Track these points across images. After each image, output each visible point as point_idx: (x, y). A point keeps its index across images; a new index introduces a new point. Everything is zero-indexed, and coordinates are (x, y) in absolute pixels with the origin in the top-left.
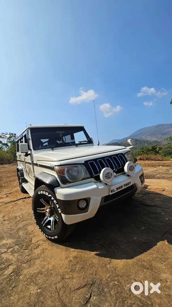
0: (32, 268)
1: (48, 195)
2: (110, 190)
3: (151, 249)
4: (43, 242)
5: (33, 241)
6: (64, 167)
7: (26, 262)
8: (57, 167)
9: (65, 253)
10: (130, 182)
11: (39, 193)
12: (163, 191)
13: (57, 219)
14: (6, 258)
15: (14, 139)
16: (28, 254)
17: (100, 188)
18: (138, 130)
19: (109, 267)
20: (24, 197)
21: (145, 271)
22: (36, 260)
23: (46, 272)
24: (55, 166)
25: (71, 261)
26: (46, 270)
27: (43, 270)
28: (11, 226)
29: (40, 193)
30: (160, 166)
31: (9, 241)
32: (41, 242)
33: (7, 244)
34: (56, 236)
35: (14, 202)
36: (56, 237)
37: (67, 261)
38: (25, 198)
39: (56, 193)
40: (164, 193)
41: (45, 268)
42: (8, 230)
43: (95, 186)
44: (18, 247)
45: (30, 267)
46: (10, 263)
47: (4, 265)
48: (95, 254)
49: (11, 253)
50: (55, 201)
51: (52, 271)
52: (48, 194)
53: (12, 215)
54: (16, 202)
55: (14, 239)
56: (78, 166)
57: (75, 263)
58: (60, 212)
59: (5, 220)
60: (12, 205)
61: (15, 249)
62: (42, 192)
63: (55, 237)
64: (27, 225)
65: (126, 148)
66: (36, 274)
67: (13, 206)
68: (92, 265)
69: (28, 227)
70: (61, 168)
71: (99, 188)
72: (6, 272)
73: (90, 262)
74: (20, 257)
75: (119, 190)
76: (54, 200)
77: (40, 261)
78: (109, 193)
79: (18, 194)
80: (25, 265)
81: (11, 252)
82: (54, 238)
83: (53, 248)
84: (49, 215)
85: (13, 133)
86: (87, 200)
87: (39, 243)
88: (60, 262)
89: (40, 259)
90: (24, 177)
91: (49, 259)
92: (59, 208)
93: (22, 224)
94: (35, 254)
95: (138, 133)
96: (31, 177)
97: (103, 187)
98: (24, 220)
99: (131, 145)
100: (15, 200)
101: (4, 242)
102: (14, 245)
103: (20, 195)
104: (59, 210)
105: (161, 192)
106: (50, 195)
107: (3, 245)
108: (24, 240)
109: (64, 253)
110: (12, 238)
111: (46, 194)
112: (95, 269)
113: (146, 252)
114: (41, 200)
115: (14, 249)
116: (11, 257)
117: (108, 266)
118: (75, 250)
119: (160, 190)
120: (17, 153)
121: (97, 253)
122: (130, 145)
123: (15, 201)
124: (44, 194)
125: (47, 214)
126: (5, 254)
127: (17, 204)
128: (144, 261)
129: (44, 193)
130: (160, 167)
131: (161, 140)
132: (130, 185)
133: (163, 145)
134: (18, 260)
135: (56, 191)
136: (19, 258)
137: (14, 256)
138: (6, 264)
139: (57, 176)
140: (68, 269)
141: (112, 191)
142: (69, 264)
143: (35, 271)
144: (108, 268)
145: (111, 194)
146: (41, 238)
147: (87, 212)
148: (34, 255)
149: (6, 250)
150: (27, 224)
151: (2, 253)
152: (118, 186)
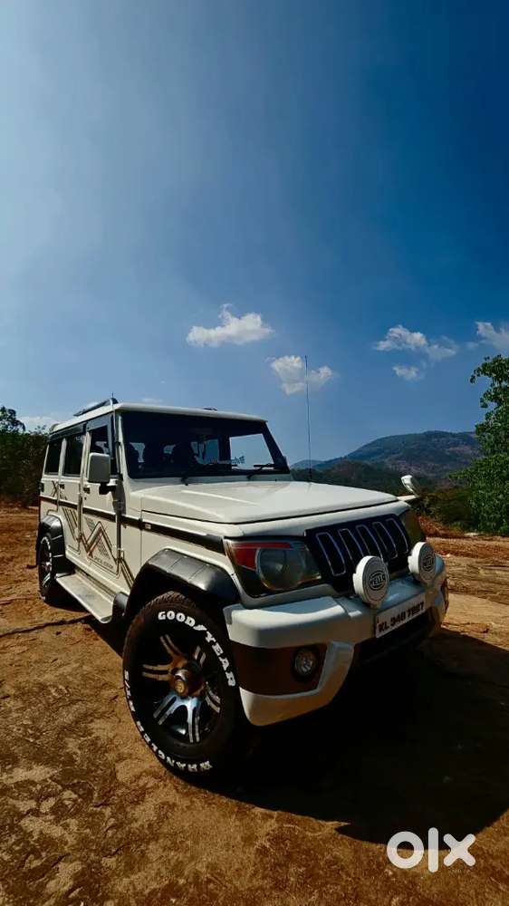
0: (141, 874)
1: (196, 625)
2: (378, 625)
3: (501, 817)
4: (156, 781)
5: (121, 777)
6: (254, 545)
7: (114, 851)
8: (230, 542)
9: (238, 823)
10: (422, 603)
11: (161, 616)
12: (484, 632)
13: (213, 706)
14: (41, 833)
15: (7, 427)
16: (112, 821)
17: (351, 614)
18: (374, 443)
19: (390, 873)
20: (60, 618)
21: (501, 888)
22: (148, 843)
23: (191, 890)
24: (226, 538)
25: (263, 852)
26: (190, 880)
27: (182, 881)
28: (33, 720)
29: (164, 618)
30: (446, 553)
31: (39, 773)
32: (152, 782)
33: (33, 783)
34: (207, 763)
35: (26, 634)
36: (206, 765)
37: (253, 850)
38: (62, 623)
39: (231, 623)
40: (489, 639)
41: (186, 873)
42: (26, 732)
43: (337, 610)
44: (74, 796)
45: (132, 869)
46: (58, 854)
47: (36, 858)
48: (336, 829)
49: (52, 817)
50: (217, 648)
51: (211, 886)
52: (193, 622)
53: (27, 679)
54: (33, 634)
55: (54, 766)
56: (291, 543)
57: (282, 859)
58: (232, 683)
59: (8, 696)
60: (21, 644)
61: (67, 802)
62: (171, 615)
63: (202, 765)
64: (87, 717)
65: (397, 501)
66: (159, 895)
67: (26, 648)
68: (336, 868)
69: (92, 725)
70: (245, 545)
71: (349, 617)
72: (52, 885)
73: (328, 857)
74: (88, 830)
75: (398, 625)
76: (214, 644)
77: (161, 850)
78: (375, 633)
79: (35, 608)
80: (109, 862)
81: (54, 810)
82: (198, 767)
83: (192, 802)
84: (187, 691)
85: (7, 408)
86: (318, 652)
87: (141, 783)
88: (230, 852)
89: (161, 841)
90: (64, 553)
91: (189, 843)
92: (229, 670)
93: (68, 712)
94: (140, 823)
95: (374, 449)
96: (102, 558)
97: (358, 613)
98: (74, 697)
99: (411, 494)
100: (30, 628)
101: (20, 774)
102: (60, 787)
103: (41, 610)
104: (229, 676)
105: (480, 636)
106: (201, 628)
107: (18, 785)
108: (89, 771)
109: (233, 821)
110: (46, 763)
111: (187, 622)
112: (350, 879)
113: (489, 826)
114: (163, 641)
115: (61, 801)
116: (56, 831)
117: (386, 870)
118: (268, 812)
119: (474, 627)
120: (44, 475)
121: (343, 824)
122: (406, 493)
123: (28, 631)
124: (182, 620)
125: (181, 688)
126: (33, 818)
127: (37, 642)
128: (491, 856)
129: (181, 617)
130: (448, 555)
131: (435, 475)
132: (420, 613)
133: (441, 492)
134: (83, 842)
135: (231, 618)
136: (87, 835)
137: (68, 825)
138: (44, 854)
139: (230, 570)
140: (264, 878)
141: (381, 629)
142: (261, 860)
143: (154, 885)
144: (388, 878)
145: (378, 635)
146: (146, 766)
147: (316, 688)
148: (135, 825)
149: (33, 804)
150: (86, 715)
151: (22, 816)
152: (395, 612)
